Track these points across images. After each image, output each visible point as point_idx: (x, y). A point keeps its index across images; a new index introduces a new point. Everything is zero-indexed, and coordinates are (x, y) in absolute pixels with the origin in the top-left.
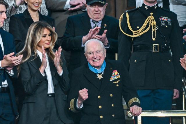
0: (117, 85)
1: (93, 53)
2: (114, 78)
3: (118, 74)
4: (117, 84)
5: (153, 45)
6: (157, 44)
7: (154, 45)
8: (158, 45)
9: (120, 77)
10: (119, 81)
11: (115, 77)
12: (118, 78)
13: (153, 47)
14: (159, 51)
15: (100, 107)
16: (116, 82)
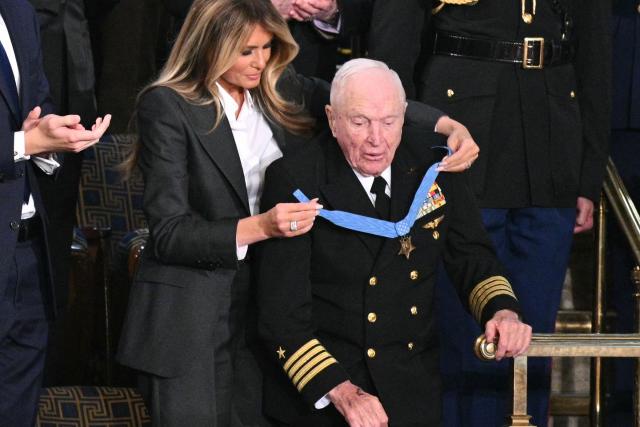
0: (436, 236)
1: (369, 121)
2: (425, 208)
3: (437, 191)
4: (436, 229)
5: (523, 42)
6: (538, 36)
7: (527, 40)
8: (541, 39)
9: (443, 202)
10: (442, 217)
11: (429, 205)
12: (437, 206)
13: (523, 47)
14: (544, 64)
15: (371, 317)
16: (431, 225)
